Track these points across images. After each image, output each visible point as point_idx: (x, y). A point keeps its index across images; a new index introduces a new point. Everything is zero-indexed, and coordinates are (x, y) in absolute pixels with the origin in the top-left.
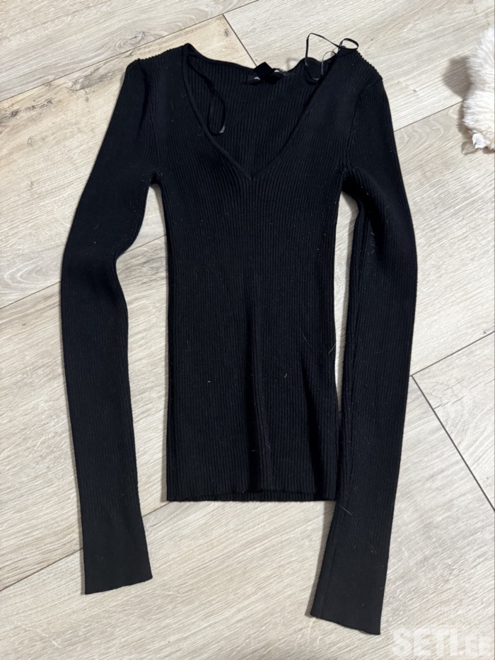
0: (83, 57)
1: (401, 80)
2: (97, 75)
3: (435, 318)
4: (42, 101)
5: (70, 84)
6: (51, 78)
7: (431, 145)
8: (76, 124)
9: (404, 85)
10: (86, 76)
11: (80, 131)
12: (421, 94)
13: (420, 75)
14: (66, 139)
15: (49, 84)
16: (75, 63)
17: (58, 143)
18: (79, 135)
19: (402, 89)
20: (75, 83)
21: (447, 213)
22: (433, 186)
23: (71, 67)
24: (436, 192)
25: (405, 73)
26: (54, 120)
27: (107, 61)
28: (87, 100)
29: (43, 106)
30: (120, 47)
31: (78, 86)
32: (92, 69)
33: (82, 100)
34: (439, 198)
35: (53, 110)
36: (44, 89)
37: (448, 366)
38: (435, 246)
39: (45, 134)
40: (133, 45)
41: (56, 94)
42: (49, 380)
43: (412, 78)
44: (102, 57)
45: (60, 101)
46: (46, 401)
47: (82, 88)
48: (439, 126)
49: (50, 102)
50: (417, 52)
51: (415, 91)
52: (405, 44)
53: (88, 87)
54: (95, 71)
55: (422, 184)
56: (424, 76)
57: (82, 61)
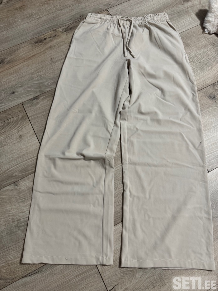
0: (65, 22)
2: (69, 28)
10: (66, 28)
14: (61, 46)
15: (55, 30)
16: (63, 24)
17: (58, 47)
20: (63, 30)
23: (61, 25)
27: (72, 23)
30: (76, 19)
32: (68, 26)
33: (65, 35)
40: (80, 19)
44: (71, 22)
47: (65, 31)
53: (67, 31)
54: (69, 26)
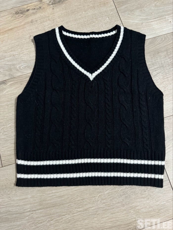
1: (166, 17)
4: (38, 7)
5: (48, 2)
9: (167, 19)
25: (168, 15)
26: (41, 15)
28: (53, 9)
29: (38, 9)
31: (51, 3)
35: (41, 11)
36: (38, 3)
38: (166, 80)
39: (37, 19)
41: (43, 5)
43: (171, 17)
45: (44, 8)
49: (40, 8)
51: (170, 22)
55: (166, 57)
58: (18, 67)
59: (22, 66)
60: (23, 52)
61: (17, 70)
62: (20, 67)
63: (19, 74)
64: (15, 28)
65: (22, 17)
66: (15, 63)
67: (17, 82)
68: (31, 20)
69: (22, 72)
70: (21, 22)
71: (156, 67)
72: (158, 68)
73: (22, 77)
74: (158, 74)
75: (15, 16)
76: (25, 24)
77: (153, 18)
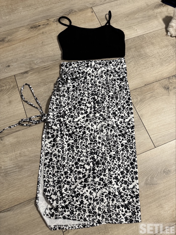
1: (133, 27)
3: (134, 81)
4: (46, 23)
5: (53, 20)
6: (49, 18)
7: (138, 43)
8: (54, 30)
9: (134, 28)
10: (57, 19)
11: (55, 31)
12: (138, 30)
13: (138, 26)
14: (51, 33)
16: (55, 15)
17: (49, 33)
18: (55, 32)
19: (133, 29)
20: (54, 20)
21: (140, 58)
22: (138, 52)
23: (54, 16)
24: (138, 53)
25: (135, 25)
26: (49, 28)
28: (57, 24)
29: (46, 25)
30: (66, 13)
31: (55, 21)
34: (139, 55)
35: (49, 26)
36: (46, 21)
37: (135, 91)
38: (136, 65)
39: (47, 31)
41: (50, 22)
42: (44, 85)
43: (136, 27)
44: (61, 15)
45: (50, 24)
46: (43, 90)
48: (141, 38)
49: (48, 24)
50: (138, 21)
51: (136, 30)
52: (136, 18)
53: (57, 21)
55: (135, 51)
56: (139, 27)
57: (56, 15)
58: (35, 62)
59: (38, 61)
60: (38, 52)
61: (35, 64)
62: (37, 62)
63: (37, 67)
64: (31, 37)
65: (36, 30)
66: (33, 59)
67: (36, 72)
68: (42, 32)
69: (39, 65)
70: (35, 34)
71: (129, 58)
72: (131, 58)
73: (39, 69)
74: (131, 62)
75: (30, 30)
76: (38, 35)
77: (125, 28)
